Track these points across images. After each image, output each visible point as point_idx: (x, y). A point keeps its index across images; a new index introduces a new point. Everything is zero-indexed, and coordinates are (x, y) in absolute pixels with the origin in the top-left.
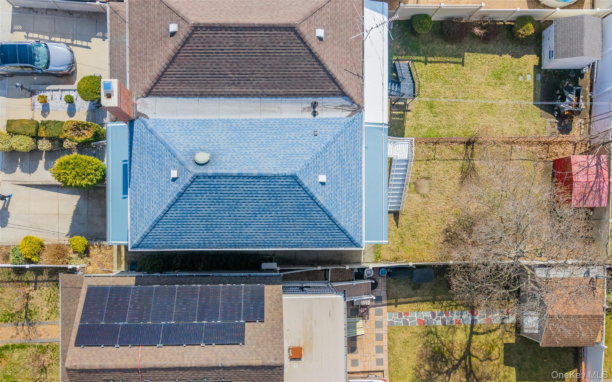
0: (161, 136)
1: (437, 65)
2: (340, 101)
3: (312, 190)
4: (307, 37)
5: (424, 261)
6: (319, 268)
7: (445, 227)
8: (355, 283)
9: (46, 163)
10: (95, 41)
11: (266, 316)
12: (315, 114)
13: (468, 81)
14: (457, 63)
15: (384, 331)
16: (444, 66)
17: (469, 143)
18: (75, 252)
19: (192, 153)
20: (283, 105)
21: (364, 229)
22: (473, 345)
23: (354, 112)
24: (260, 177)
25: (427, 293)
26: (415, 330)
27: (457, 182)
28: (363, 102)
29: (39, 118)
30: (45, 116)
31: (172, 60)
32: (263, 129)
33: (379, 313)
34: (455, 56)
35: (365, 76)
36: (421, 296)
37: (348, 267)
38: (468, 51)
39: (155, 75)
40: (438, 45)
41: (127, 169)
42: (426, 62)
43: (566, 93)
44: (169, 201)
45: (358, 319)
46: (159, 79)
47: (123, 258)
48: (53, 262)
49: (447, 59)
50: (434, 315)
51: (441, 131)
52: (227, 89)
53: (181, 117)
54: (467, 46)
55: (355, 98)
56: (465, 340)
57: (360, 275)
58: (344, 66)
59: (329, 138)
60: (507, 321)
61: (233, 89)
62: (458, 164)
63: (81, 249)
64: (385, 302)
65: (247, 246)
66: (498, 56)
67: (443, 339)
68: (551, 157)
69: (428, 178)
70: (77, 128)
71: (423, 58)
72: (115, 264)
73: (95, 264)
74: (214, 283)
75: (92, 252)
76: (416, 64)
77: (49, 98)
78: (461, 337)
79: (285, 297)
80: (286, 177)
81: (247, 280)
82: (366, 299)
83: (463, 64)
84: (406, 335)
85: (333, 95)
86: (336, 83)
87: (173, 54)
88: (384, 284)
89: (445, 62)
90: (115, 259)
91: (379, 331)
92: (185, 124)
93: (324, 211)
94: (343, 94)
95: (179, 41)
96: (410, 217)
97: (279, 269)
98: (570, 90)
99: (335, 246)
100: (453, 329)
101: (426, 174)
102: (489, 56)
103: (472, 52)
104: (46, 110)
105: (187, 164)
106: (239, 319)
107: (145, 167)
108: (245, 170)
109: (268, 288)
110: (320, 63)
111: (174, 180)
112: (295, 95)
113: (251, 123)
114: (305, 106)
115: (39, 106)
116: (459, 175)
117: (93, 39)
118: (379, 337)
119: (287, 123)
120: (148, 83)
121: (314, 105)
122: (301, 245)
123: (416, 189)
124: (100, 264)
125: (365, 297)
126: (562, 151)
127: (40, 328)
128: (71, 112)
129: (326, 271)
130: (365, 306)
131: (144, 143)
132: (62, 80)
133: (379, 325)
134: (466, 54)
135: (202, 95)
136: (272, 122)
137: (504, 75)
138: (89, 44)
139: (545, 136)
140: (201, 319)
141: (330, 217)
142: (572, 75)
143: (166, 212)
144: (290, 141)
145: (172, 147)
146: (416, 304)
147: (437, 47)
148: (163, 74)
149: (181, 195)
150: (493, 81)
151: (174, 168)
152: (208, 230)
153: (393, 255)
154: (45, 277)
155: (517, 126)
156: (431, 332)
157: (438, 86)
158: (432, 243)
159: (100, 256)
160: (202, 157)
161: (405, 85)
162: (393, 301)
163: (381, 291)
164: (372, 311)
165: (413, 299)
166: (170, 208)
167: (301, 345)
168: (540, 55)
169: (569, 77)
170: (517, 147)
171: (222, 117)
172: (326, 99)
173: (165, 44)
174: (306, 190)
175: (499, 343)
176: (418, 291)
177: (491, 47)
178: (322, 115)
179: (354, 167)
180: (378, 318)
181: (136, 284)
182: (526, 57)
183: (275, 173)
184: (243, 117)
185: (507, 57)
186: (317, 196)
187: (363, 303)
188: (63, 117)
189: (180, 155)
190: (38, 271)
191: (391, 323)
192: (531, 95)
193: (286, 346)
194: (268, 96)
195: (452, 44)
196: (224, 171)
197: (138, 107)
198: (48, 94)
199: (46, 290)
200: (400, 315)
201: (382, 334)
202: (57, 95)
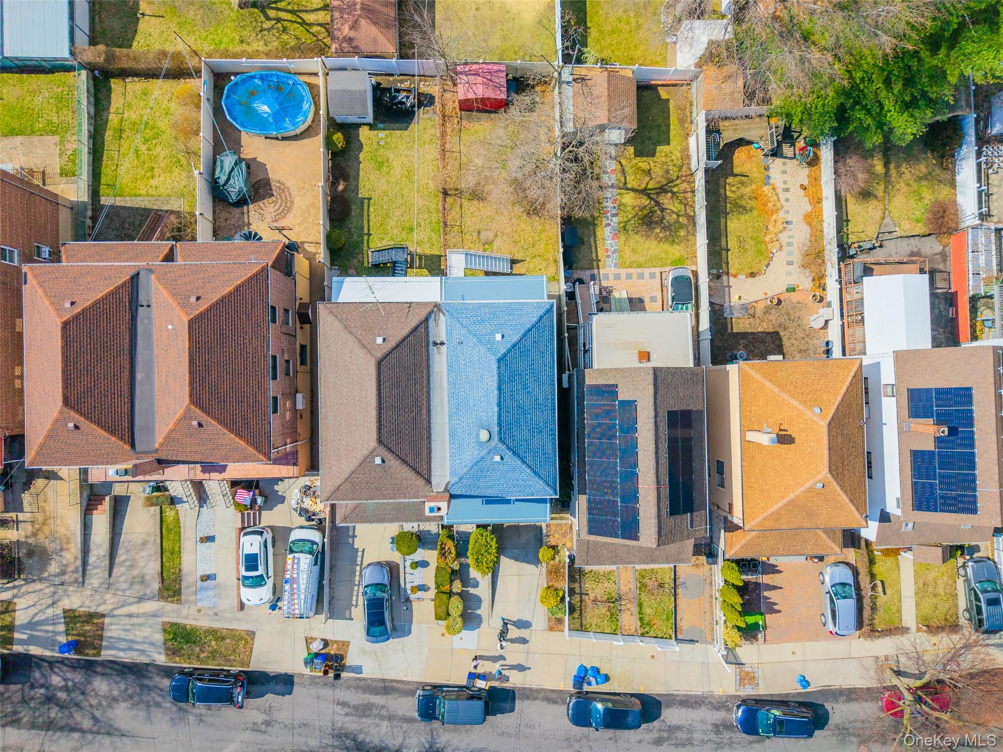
0: (465, 470)
1: (371, 224)
2: (431, 323)
3: (509, 346)
4: (385, 351)
5: (557, 235)
6: (566, 335)
7: (525, 216)
8: (579, 301)
9: (472, 587)
10: (358, 544)
11: (612, 383)
12: (442, 344)
13: (386, 194)
14: (369, 205)
15: (623, 272)
16: (372, 217)
17: (445, 193)
18: (553, 559)
19: (481, 444)
20: (436, 370)
21: (538, 301)
22: (636, 187)
23: (440, 310)
24: (500, 389)
25: (587, 232)
26: (622, 242)
27: (482, 204)
28: (431, 303)
29: (432, 592)
30: (429, 589)
31: (404, 461)
32: (457, 387)
33: (607, 277)
34: (363, 206)
35: (409, 301)
36: (590, 237)
37: (566, 309)
38: (357, 194)
39: (415, 476)
40: (353, 223)
41: (490, 500)
42: (369, 235)
43: (396, 101)
44: (519, 462)
45: (612, 297)
46: (418, 473)
47: (558, 516)
48: (564, 577)
49: (366, 214)
50: (609, 225)
51: (434, 220)
52: (424, 417)
53: (448, 456)
54: (352, 195)
55: (429, 310)
56: (632, 194)
57: (571, 296)
58: (403, 320)
59: (465, 331)
60: (613, 154)
61: (424, 411)
62: (466, 203)
63: (551, 552)
64: (596, 271)
65: (554, 399)
66: (361, 165)
67: (631, 216)
68: (456, 113)
69: (479, 232)
70: (444, 554)
71: (366, 237)
72: (564, 522)
73: (564, 540)
74: (584, 428)
75: (553, 543)
76: (371, 245)
77: (412, 584)
78: (629, 199)
79: (595, 366)
80: (499, 367)
81: (581, 399)
82: (594, 289)
83: (369, 199)
84: (627, 251)
85: (427, 328)
86: (418, 326)
87: (399, 461)
88: (579, 272)
89: (369, 216)
90: (559, 522)
91: (623, 276)
92: (453, 450)
93: (524, 335)
94: (427, 320)
95: (389, 455)
96: (516, 249)
97: (567, 372)
98: (395, 97)
99: (553, 325)
100: (620, 206)
101: (476, 234)
102: (361, 173)
103: (358, 190)
104: (423, 588)
105: (489, 448)
106: (615, 405)
107: (490, 484)
108: (495, 400)
109: (588, 381)
110: (404, 340)
111: (502, 458)
112: (428, 360)
113: (451, 396)
114: (436, 351)
115: (420, 594)
116: (475, 202)
117: (356, 546)
118: (629, 276)
119: (451, 367)
120: (421, 482)
121: (435, 344)
122: (552, 353)
123: (490, 243)
124: (564, 535)
125: (592, 291)
126: (451, 103)
127: (624, 589)
128: (424, 564)
129: (569, 328)
130: (600, 290)
131: (470, 485)
132: (395, 574)
133: (617, 277)
134: (360, 196)
135: (429, 438)
136: (450, 379)
137: (379, 159)
138: (360, 550)
139: (437, 119)
140: (615, 437)
141: (530, 330)
142: (379, 92)
143: (528, 466)
144: (468, 364)
145: (475, 460)
146: (598, 242)
147: (354, 224)
148: (414, 469)
149: (514, 453)
150: (385, 169)
151: (492, 458)
152: (541, 432)
153: (553, 264)
154: (576, 586)
155: (427, 147)
156: (624, 227)
157: (392, 223)
158: (540, 228)
159: (556, 536)
160: (484, 436)
161: (396, 255)
162: (595, 263)
163: (585, 275)
164: (604, 283)
165: (593, 244)
166: (524, 462)
167: (636, 352)
168: (359, 125)
169: (380, 96)
170: (448, 146)
171: (447, 421)
172: (430, 334)
173: (390, 467)
174: (509, 351)
175: (634, 161)
176: (585, 240)
177: (352, 172)
178: (443, 337)
179: (487, 310)
180: (611, 277)
181: (585, 494)
182: (362, 138)
183: (496, 377)
184: (446, 403)
185: (362, 156)
186: (513, 342)
187: (597, 292)
188: (431, 571)
189: (483, 454)
190: (572, 592)
191: (616, 265)
192: (398, 133)
193: (637, 365)
194: (428, 383)
195: (351, 210)
196: (496, 418)
197: (439, 490)
198: (408, 586)
199: (588, 585)
200: (608, 256)
201: (627, 274)
202: (409, 578)
